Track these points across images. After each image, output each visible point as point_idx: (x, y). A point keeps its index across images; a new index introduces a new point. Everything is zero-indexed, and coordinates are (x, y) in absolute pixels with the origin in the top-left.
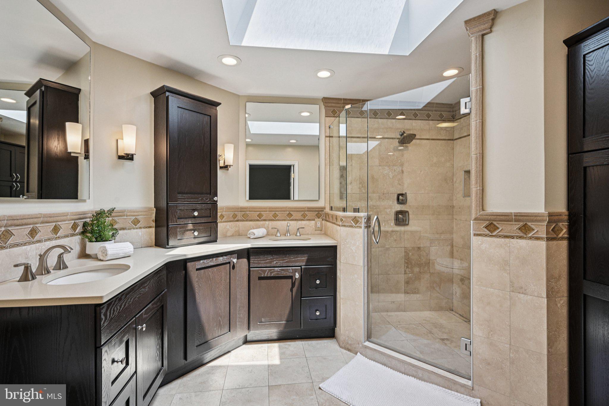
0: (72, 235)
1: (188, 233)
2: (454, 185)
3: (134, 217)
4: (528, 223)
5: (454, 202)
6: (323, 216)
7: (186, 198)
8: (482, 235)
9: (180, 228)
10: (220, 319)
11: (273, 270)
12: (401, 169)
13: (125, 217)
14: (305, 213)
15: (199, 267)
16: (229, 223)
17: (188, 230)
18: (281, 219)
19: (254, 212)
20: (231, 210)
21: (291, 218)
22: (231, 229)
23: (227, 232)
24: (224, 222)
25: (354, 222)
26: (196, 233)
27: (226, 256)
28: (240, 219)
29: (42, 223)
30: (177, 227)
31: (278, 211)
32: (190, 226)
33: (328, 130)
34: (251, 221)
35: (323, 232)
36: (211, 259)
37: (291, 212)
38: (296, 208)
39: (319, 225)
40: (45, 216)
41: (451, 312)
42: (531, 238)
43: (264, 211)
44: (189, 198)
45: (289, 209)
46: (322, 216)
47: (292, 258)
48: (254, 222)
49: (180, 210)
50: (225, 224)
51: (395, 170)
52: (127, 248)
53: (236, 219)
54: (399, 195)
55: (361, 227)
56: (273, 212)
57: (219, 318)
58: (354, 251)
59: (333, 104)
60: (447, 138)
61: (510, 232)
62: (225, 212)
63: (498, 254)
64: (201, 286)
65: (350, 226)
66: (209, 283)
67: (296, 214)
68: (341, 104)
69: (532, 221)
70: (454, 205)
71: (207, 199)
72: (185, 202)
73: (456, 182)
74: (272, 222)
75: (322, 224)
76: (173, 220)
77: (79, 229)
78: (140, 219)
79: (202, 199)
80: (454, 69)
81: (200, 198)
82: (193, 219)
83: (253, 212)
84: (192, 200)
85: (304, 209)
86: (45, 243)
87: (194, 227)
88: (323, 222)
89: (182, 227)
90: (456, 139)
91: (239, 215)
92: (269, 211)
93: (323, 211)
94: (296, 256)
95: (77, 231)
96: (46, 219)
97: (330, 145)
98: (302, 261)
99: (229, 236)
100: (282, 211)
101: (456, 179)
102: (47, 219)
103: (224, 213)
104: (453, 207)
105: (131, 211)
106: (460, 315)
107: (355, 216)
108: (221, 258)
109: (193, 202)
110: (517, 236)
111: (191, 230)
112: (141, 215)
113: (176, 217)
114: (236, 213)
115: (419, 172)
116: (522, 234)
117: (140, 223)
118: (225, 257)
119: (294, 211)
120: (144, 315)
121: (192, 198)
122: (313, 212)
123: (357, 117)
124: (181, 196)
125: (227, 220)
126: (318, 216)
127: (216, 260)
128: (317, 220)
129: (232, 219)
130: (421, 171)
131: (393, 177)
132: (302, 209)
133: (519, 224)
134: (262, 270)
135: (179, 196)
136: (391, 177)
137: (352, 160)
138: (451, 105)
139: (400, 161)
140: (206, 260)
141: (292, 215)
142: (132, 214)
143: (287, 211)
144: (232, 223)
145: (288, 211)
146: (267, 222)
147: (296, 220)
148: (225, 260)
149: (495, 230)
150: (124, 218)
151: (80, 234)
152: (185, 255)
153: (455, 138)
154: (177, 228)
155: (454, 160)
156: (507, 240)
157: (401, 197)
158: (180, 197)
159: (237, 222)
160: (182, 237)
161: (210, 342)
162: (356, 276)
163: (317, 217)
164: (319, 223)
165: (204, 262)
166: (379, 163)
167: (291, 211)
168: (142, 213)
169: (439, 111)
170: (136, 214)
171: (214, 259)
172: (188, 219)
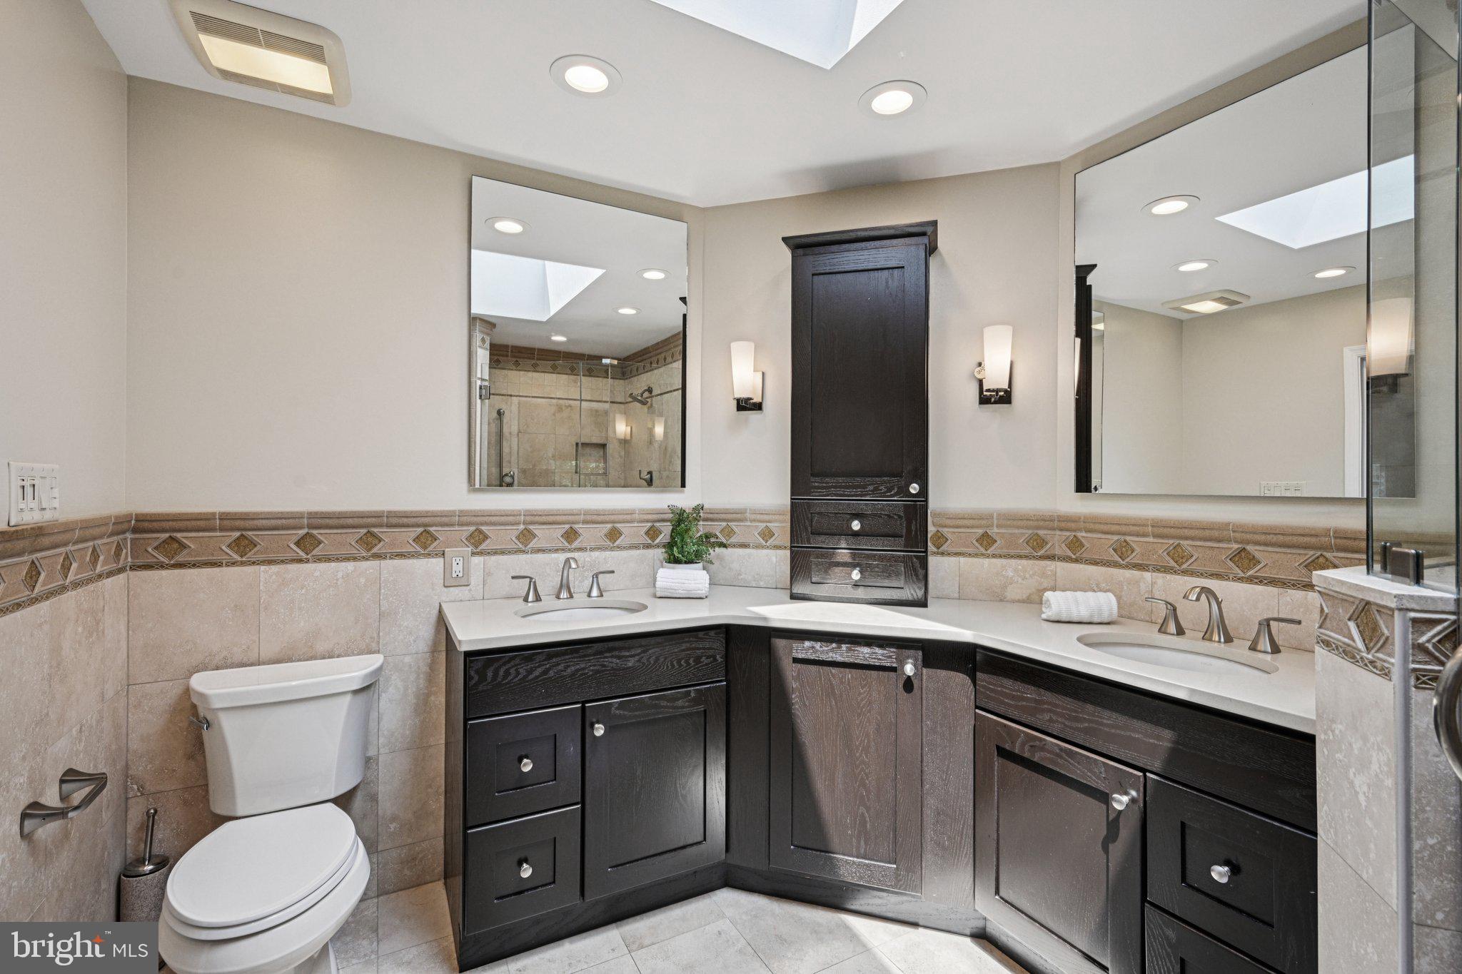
0: (648, 546)
1: (837, 570)
3: (764, 525)
7: (832, 487)
9: (818, 557)
10: (863, 814)
11: (1041, 740)
13: (749, 523)
14: (1328, 555)
15: (800, 656)
16: (1013, 562)
17: (838, 564)
18: (1201, 569)
19: (1103, 536)
20: (1020, 523)
21: (1251, 573)
22: (1020, 580)
23: (1004, 587)
24: (994, 556)
26: (856, 575)
27: (881, 646)
28: (1058, 552)
29: (585, 522)
30: (809, 554)
31: (1192, 539)
32: (843, 554)
34: (1095, 563)
36: (834, 645)
37: (1249, 548)
38: (1268, 531)
40: (587, 512)
43: (1138, 535)
44: (841, 487)
45: (1237, 535)
48: (1103, 569)
49: (818, 513)
50: (999, 562)
52: (693, 582)
53: (1041, 553)
55: (1386, 671)
56: (1171, 542)
57: (862, 809)
62: (998, 526)
64: (810, 705)
65: (1345, 652)
66: (831, 706)
67: (1276, 556)
71: (889, 490)
72: (828, 496)
74: (1168, 576)
76: (801, 537)
77: (664, 537)
78: (774, 530)
79: (876, 489)
81: (871, 488)
82: (851, 539)
83: (1100, 536)
84: (847, 491)
85: (1313, 540)
86: (592, 553)
87: (854, 556)
89: (822, 556)
91: (1057, 541)
92: (1154, 537)
95: (657, 541)
96: (589, 518)
99: (1013, 601)
100: (1210, 540)
102: (593, 518)
103: (996, 530)
105: (754, 512)
107: (1365, 598)
108: (866, 650)
109: (852, 496)
111: (845, 564)
112: (775, 521)
113: (806, 529)
114: (1041, 532)
117: (774, 538)
118: (879, 651)
119: (1266, 544)
120: (617, 709)
121: (848, 487)
124: (820, 483)
125: (1005, 551)
127: (849, 650)
129: (1028, 550)
132: (1307, 539)
134: (1005, 726)
135: (813, 482)
140: (819, 644)
141: (1254, 561)
142: (759, 517)
143: (1229, 541)
144: (1024, 562)
145: (1236, 542)
146: (1148, 575)
147: (1272, 582)
148: (880, 659)
150: (746, 524)
151: (664, 546)
152: (765, 619)
154: (810, 556)
158: (816, 484)
159: (1048, 563)
160: (824, 578)
161: (837, 859)
165: (813, 647)
167: (1248, 542)
168: (777, 517)
170: (766, 517)
171: (844, 647)
172: (837, 537)
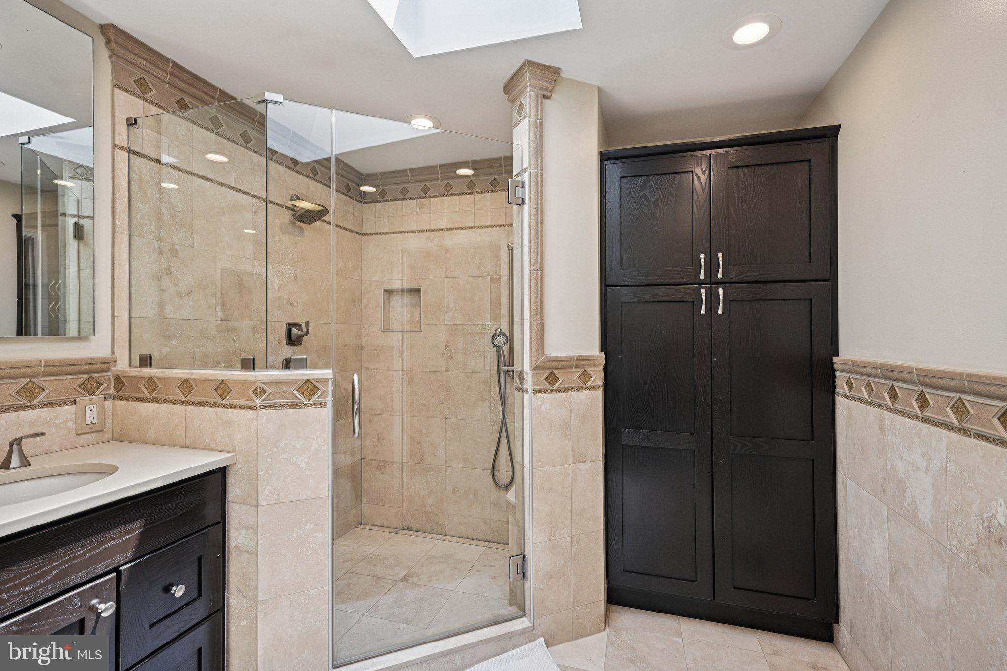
2: (364, 310)
4: (586, 369)
5: (364, 340)
6: (108, 387)
8: (542, 391)
12: (292, 272)
14: (36, 380)
25: (303, 394)
33: (122, 128)
35: (107, 436)
39: (91, 414)
41: (360, 526)
42: (589, 388)
46: (105, 385)
47: (83, 551)
51: (282, 273)
54: (290, 326)
55: (324, 405)
58: (304, 466)
59: (141, 61)
60: (355, 230)
61: (570, 383)
63: (559, 415)
65: (290, 405)
68: (166, 72)
69: (591, 366)
70: (363, 344)
73: (366, 306)
75: (101, 411)
80: (426, 119)
85: (29, 370)
88: (107, 403)
90: (367, 234)
93: (107, 370)
94: (95, 540)
97: (133, 176)
98: (123, 547)
101: (368, 301)
104: (362, 348)
106: (377, 526)
107: (307, 378)
110: (577, 387)
115: (320, 283)
116: (581, 385)
122: (69, 377)
123: (205, 128)
126: (89, 388)
128: (82, 400)
130: (322, 282)
131: (280, 287)
132: (21, 367)
133: (579, 371)
136: (276, 288)
137: (192, 233)
138: (361, 174)
139: (291, 255)
149: (556, 382)
153: (364, 232)
155: (364, 267)
156: (568, 394)
157: (294, 331)
162: (309, 526)
163: (83, 392)
164: (95, 410)
166: (254, 253)
169: (346, 178)
